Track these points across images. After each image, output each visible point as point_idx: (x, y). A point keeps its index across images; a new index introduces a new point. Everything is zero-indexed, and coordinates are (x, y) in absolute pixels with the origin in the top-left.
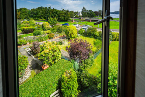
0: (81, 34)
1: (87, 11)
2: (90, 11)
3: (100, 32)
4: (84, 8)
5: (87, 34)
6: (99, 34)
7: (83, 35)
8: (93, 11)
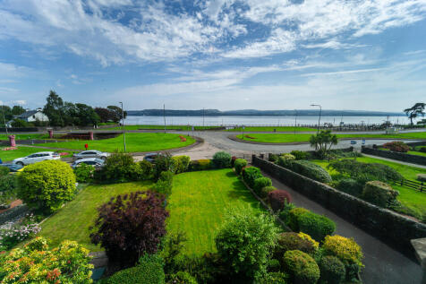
0: (84, 182)
1: (70, 105)
2: (79, 106)
3: (142, 163)
4: (53, 95)
5: (108, 177)
6: (142, 168)
7: (91, 184)
8: (90, 108)
